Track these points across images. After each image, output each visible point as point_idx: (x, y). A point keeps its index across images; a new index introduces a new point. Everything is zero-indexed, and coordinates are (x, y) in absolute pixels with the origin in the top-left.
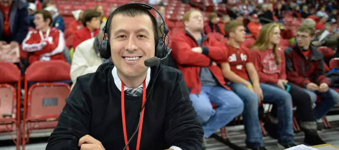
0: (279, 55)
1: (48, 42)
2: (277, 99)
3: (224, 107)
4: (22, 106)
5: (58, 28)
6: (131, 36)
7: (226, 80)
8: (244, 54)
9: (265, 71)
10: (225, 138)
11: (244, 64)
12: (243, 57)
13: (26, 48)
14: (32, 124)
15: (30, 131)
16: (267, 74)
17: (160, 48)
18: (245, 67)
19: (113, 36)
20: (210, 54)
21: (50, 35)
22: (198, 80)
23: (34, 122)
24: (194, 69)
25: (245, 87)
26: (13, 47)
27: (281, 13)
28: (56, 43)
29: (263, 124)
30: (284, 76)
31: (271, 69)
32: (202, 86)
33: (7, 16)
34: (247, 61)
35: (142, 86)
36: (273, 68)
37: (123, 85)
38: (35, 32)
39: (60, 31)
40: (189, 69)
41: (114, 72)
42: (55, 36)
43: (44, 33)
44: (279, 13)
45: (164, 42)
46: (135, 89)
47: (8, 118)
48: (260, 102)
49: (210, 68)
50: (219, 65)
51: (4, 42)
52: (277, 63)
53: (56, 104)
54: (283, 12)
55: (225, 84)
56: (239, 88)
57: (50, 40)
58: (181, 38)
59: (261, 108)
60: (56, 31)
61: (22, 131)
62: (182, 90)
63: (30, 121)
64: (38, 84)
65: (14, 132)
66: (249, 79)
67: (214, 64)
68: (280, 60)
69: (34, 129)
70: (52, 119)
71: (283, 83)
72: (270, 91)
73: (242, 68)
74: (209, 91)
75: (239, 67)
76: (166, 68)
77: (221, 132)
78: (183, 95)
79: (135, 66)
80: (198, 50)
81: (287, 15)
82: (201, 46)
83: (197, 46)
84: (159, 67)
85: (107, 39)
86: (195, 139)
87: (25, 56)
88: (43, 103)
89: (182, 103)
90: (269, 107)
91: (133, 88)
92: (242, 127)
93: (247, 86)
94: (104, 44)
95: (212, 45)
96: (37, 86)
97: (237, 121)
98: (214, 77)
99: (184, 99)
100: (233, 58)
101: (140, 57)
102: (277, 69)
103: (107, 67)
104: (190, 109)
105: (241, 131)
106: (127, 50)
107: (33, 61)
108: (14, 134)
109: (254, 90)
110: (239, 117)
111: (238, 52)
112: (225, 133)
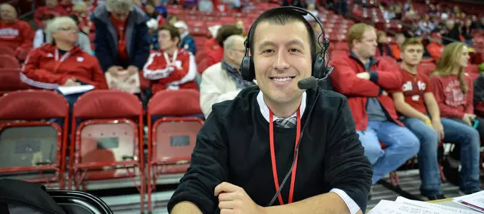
0: (465, 82)
1: (175, 67)
2: (461, 137)
3: (396, 146)
4: (145, 147)
5: (188, 50)
6: (281, 50)
7: (399, 114)
8: (422, 82)
9: (448, 102)
10: (395, 184)
11: (421, 94)
12: (421, 86)
13: (148, 75)
14: (159, 168)
15: (156, 176)
16: (451, 107)
17: (318, 65)
18: (422, 98)
19: (257, 51)
20: (380, 81)
21: (177, 59)
22: (364, 114)
23: (161, 165)
24: (359, 99)
25: (422, 122)
26: (132, 74)
27: (470, 32)
28: (186, 69)
29: (442, 168)
30: (471, 108)
31: (456, 99)
32: (369, 120)
33: (121, 34)
34: (426, 91)
35: (295, 115)
36: (459, 98)
37: (272, 114)
38: (159, 54)
39: (190, 53)
40: (353, 100)
41: (260, 98)
42: (185, 60)
43: (170, 56)
44: (468, 31)
45: (323, 58)
46: (287, 119)
47: (128, 160)
48: (440, 140)
49: (379, 98)
50: (390, 95)
51: (121, 68)
52: (464, 92)
53: (188, 143)
54: (473, 30)
55: (398, 119)
56: (414, 123)
57: (178, 64)
58: (344, 62)
59: (441, 149)
60: (185, 53)
61: (147, 176)
62: (346, 120)
63: (156, 164)
64: (164, 119)
65: (137, 178)
66: (428, 113)
67: (385, 93)
68: (467, 88)
69: (162, 173)
70: (183, 162)
71: (470, 118)
72: (453, 128)
73: (420, 98)
74: (377, 128)
75: (416, 98)
76: (325, 92)
77: (390, 178)
78: (347, 127)
79: (287, 89)
80: (365, 76)
81: (477, 34)
82: (369, 71)
83: (364, 70)
84: (318, 91)
85: (250, 55)
86: (361, 180)
87: (147, 85)
88: (172, 143)
89: (346, 135)
90: (451, 147)
91: (285, 118)
92: (417, 172)
93: (424, 121)
94: (246, 61)
95: (383, 69)
96: (162, 121)
97: (410, 165)
98: (384, 110)
99: (348, 131)
100: (408, 86)
101: (293, 77)
102: (464, 100)
103: (250, 92)
104: (356, 144)
105: (414, 176)
106: (276, 69)
107: (157, 90)
108: (138, 180)
109: (434, 126)
110: (413, 159)
111: (415, 79)
112: (395, 178)
